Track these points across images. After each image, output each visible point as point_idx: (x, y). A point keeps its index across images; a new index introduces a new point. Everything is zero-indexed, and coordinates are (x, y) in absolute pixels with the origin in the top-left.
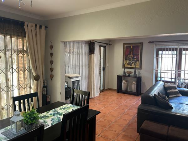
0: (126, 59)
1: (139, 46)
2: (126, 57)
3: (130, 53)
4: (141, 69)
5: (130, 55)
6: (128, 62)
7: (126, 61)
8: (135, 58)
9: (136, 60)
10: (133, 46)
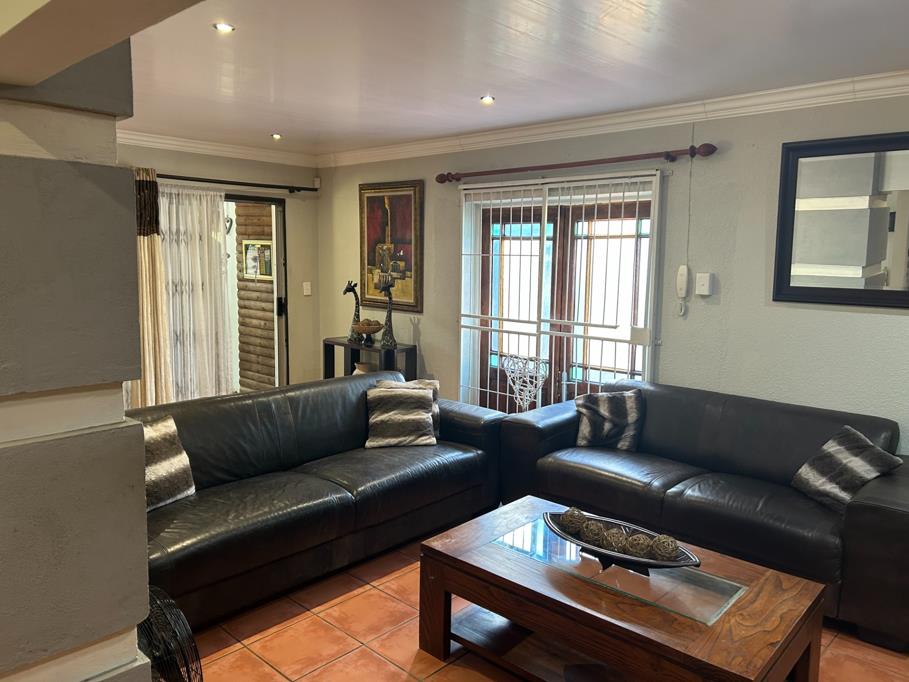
0: (372, 262)
1: (410, 196)
2: (372, 250)
3: (384, 231)
4: (420, 312)
5: (384, 242)
6: (377, 274)
7: (370, 271)
8: (401, 259)
9: (402, 264)
10: (390, 198)
